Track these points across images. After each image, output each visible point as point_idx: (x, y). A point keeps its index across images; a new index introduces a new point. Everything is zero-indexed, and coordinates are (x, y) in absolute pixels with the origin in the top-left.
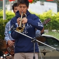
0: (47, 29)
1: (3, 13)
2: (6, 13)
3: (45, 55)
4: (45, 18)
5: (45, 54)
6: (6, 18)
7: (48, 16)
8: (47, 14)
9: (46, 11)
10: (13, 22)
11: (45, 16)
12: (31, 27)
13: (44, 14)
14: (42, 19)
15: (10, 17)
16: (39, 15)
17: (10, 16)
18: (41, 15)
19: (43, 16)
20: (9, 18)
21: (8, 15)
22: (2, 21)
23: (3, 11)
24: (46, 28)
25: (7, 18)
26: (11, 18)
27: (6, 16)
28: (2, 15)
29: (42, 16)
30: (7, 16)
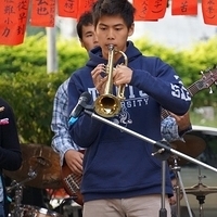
0: (209, 105)
1: (48, 47)
2: (59, 45)
3: (201, 202)
4: (202, 63)
5: (201, 198)
6: (57, 64)
7: (211, 55)
8: (209, 50)
9: (206, 38)
10: (77, 83)
11: (203, 58)
12: (143, 102)
13: (197, 50)
14: (190, 69)
15: (74, 61)
16: (179, 55)
17: (74, 56)
18: (186, 55)
19: (193, 58)
20: (67, 64)
21: (64, 52)
22: (42, 77)
23: (48, 38)
24: (206, 102)
25: (60, 65)
26: (75, 66)
27: (58, 58)
28: (42, 55)
29: (189, 57)
30: (63, 58)
